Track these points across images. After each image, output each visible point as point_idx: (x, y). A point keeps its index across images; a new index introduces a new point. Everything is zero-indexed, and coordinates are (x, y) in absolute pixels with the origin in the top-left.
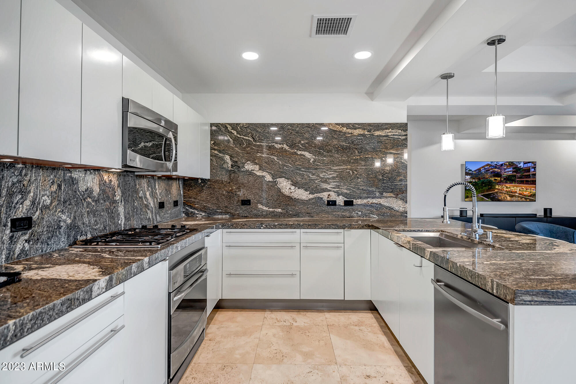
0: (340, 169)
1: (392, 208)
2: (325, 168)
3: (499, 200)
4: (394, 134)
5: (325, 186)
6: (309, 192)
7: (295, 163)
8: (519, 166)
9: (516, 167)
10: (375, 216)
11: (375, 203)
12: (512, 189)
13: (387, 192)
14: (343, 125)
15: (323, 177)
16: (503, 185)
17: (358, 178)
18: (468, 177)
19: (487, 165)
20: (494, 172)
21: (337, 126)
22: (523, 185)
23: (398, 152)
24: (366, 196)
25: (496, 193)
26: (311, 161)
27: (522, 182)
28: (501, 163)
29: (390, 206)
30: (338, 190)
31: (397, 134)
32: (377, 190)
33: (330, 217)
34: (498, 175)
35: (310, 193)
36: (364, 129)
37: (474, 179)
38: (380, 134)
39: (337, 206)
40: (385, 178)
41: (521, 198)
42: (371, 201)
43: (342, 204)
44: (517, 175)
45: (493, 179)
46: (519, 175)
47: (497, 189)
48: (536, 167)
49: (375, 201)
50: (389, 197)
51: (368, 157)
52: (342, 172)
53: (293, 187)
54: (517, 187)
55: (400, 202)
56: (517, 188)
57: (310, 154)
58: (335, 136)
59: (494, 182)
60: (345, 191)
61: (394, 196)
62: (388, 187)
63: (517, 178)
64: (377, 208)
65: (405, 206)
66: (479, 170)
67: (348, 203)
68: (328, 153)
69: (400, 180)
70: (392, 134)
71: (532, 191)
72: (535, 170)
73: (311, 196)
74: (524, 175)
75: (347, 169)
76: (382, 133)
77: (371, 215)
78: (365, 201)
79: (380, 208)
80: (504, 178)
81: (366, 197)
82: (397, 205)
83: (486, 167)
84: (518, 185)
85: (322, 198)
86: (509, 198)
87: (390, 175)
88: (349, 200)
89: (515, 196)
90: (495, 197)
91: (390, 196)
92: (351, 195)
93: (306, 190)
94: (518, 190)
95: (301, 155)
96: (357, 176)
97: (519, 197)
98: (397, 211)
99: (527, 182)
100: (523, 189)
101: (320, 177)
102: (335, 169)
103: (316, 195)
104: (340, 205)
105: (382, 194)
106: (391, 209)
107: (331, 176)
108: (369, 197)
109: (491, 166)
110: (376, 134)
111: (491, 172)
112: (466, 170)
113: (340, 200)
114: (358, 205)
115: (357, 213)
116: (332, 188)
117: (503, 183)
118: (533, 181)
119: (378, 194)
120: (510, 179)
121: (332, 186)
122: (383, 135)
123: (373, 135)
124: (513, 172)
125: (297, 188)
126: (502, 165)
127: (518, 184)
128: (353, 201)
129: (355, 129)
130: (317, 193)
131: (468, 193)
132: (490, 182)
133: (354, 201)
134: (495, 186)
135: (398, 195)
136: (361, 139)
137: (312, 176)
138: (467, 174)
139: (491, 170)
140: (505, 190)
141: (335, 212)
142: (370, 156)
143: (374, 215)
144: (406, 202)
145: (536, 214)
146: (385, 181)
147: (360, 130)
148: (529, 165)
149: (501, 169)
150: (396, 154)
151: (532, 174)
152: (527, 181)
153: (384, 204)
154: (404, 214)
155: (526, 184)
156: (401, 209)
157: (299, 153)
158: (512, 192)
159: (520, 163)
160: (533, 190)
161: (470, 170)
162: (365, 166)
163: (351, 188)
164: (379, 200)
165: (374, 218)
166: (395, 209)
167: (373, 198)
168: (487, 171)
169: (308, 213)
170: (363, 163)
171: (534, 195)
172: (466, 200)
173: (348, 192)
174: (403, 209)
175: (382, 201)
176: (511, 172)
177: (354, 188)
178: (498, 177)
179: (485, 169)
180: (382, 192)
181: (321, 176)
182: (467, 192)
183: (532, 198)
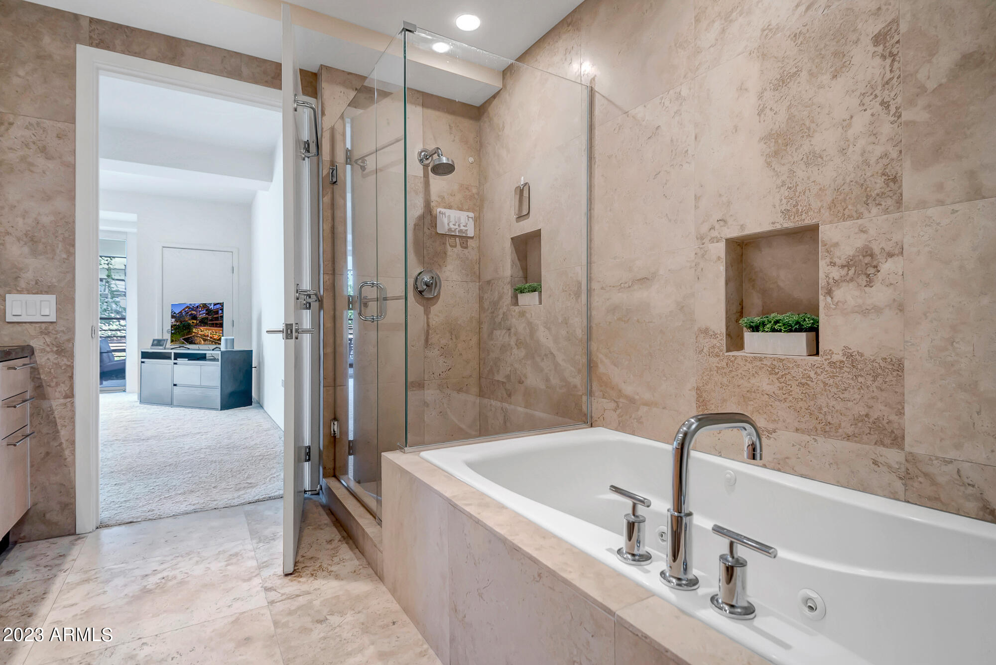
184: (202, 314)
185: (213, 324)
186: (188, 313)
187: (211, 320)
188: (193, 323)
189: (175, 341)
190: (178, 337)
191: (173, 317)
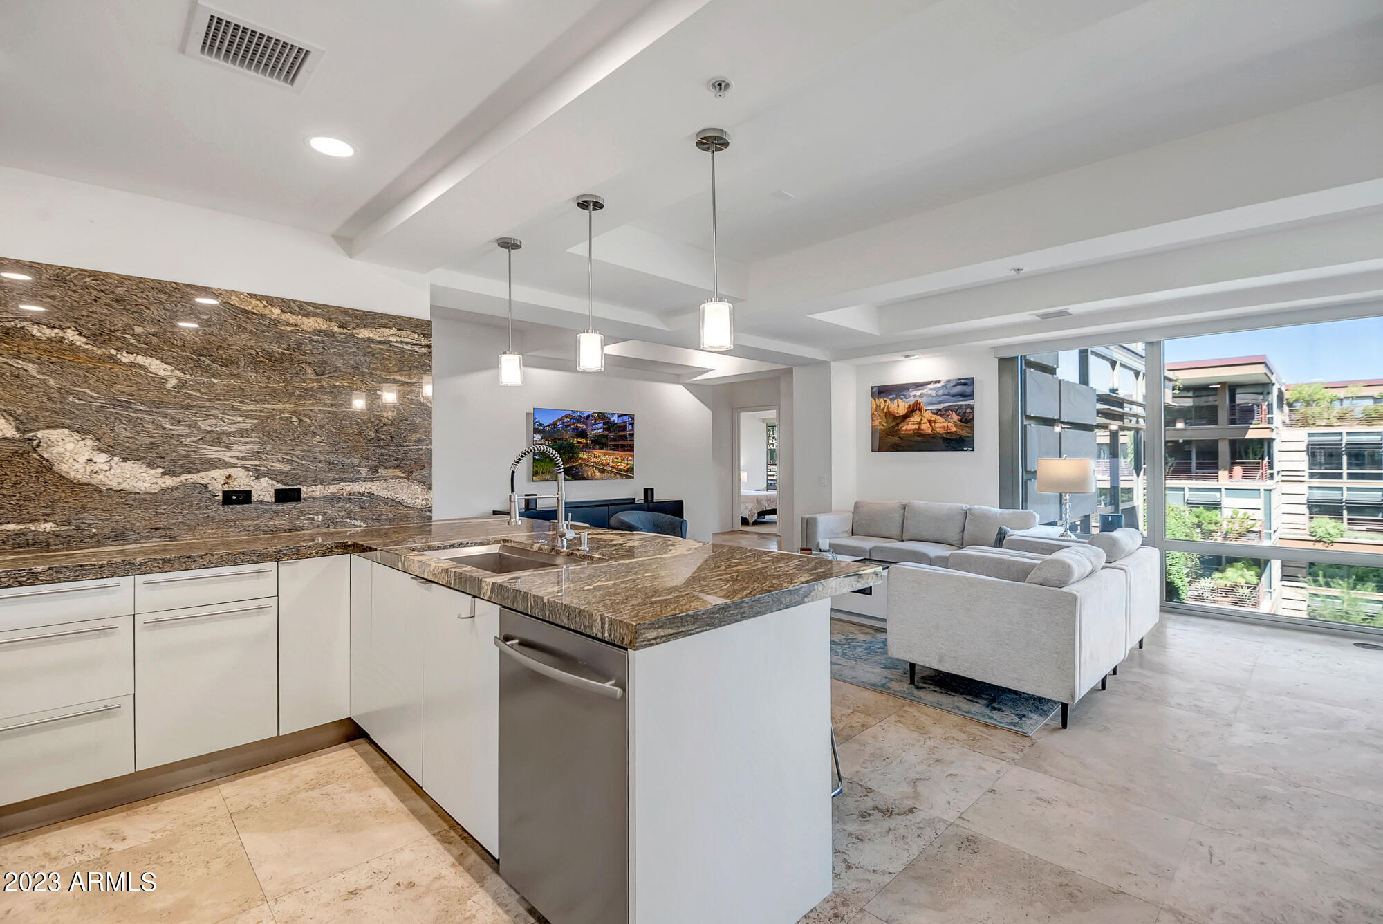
0: (261, 411)
1: (399, 503)
2: (217, 406)
3: (584, 478)
4: (403, 339)
5: (214, 453)
6: (160, 470)
7: (108, 387)
8: (612, 419)
9: (608, 422)
10: (359, 523)
11: (360, 493)
12: (603, 458)
13: (386, 467)
14: (271, 301)
15: (208, 429)
16: (589, 452)
17: (314, 434)
18: (538, 437)
19: (566, 416)
20: (576, 429)
21: (254, 302)
22: (617, 452)
23: (412, 381)
24: (337, 476)
25: (580, 465)
26: (169, 386)
27: (616, 448)
28: (586, 414)
29: (394, 496)
30: (257, 463)
31: (410, 340)
32: (364, 463)
33: (232, 534)
34: (582, 434)
35: (164, 474)
36: (331, 320)
37: (547, 440)
38: (371, 335)
39: (253, 505)
40: (383, 437)
41: (615, 475)
42: (348, 489)
43: (269, 498)
44: (609, 434)
45: (575, 441)
46: (611, 435)
47: (582, 459)
48: (633, 423)
49: (357, 487)
50: (391, 478)
51: (339, 387)
52: (268, 417)
53: (101, 458)
54: (610, 455)
55: (417, 488)
56: (608, 457)
57: (167, 366)
58: (249, 327)
59: (576, 447)
60: (279, 466)
61: (403, 475)
62: (390, 456)
63: (610, 441)
64: (364, 502)
65: (426, 497)
66: (555, 424)
67: (287, 496)
68: (227, 366)
69: (415, 442)
70: (399, 339)
71: (629, 462)
72: (633, 429)
73: (169, 482)
74: (618, 436)
75: (282, 412)
76: (375, 335)
77: (348, 521)
78: (333, 489)
79: (370, 504)
80: (591, 440)
81: (335, 480)
82: (410, 494)
83: (565, 420)
84: (610, 452)
85: (206, 486)
86: (598, 474)
87: (393, 430)
88: (288, 487)
89: (607, 471)
90: (579, 472)
91: (394, 476)
92: (295, 475)
93: (150, 465)
94: (611, 461)
95: (132, 365)
96: (312, 428)
97: (612, 472)
98: (410, 507)
99: (623, 448)
100: (617, 459)
101: (199, 429)
102: (247, 411)
103: (184, 477)
104: (262, 502)
105: (376, 471)
106: (395, 503)
107: (233, 428)
108: (342, 480)
109: (572, 418)
110: (360, 336)
111: (574, 429)
112: (534, 423)
113: (263, 490)
114: (315, 498)
115: (313, 519)
116: (237, 458)
117: (590, 448)
118: (630, 445)
119: (365, 472)
120: (599, 443)
121: (238, 454)
122: (378, 339)
123: (352, 335)
124: (605, 429)
125: (116, 459)
126: (588, 417)
127: (610, 450)
128: (300, 489)
129: (307, 315)
130: (189, 473)
131: (537, 466)
132: (571, 447)
133: (304, 489)
134: (579, 454)
135: (411, 472)
136: (323, 342)
137: (172, 425)
138: (536, 431)
139: (573, 426)
140: (593, 460)
141: (246, 520)
142: (346, 384)
143: (355, 519)
144: (430, 488)
145: (634, 499)
146: (382, 443)
147: (320, 320)
148: (626, 419)
149: (586, 425)
150: (408, 383)
151: (630, 434)
152: (623, 446)
153: (380, 493)
154: (426, 513)
155: (622, 451)
156: (420, 503)
157: (126, 358)
158: (602, 465)
159: (613, 415)
160: (631, 461)
161: (541, 425)
162: (332, 405)
163: (296, 459)
164: (369, 485)
165: (356, 526)
166: (405, 504)
167: (353, 482)
168: (566, 426)
169: (157, 529)
170: (327, 399)
171: (631, 470)
172: (534, 479)
173: (287, 468)
174: (424, 502)
175: (376, 488)
176: (601, 430)
177: (303, 458)
178: (582, 438)
179: (564, 423)
180: (377, 466)
181: (204, 425)
182: (536, 463)
183: (628, 473)
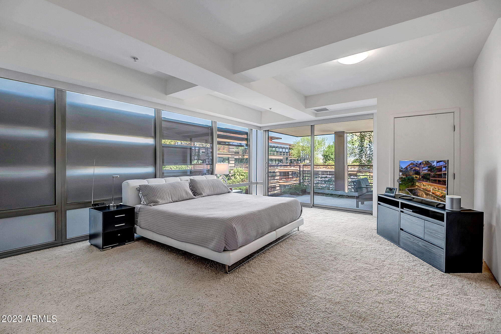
184: (425, 171)
185: (435, 180)
186: (412, 168)
187: (434, 177)
188: (416, 177)
189: (402, 190)
190: (404, 187)
191: (401, 171)
